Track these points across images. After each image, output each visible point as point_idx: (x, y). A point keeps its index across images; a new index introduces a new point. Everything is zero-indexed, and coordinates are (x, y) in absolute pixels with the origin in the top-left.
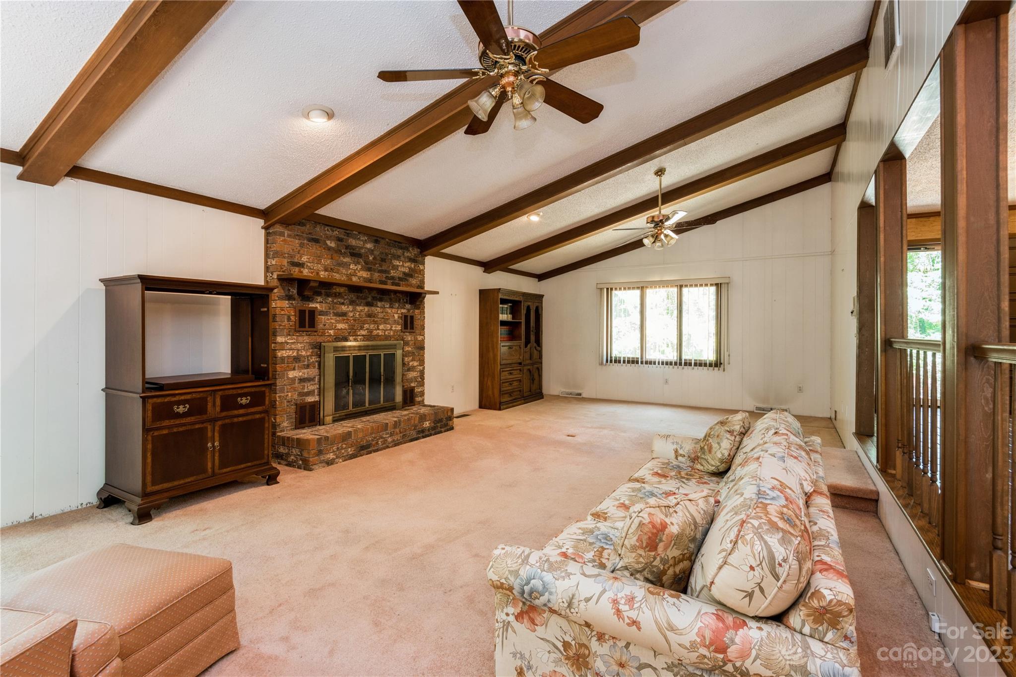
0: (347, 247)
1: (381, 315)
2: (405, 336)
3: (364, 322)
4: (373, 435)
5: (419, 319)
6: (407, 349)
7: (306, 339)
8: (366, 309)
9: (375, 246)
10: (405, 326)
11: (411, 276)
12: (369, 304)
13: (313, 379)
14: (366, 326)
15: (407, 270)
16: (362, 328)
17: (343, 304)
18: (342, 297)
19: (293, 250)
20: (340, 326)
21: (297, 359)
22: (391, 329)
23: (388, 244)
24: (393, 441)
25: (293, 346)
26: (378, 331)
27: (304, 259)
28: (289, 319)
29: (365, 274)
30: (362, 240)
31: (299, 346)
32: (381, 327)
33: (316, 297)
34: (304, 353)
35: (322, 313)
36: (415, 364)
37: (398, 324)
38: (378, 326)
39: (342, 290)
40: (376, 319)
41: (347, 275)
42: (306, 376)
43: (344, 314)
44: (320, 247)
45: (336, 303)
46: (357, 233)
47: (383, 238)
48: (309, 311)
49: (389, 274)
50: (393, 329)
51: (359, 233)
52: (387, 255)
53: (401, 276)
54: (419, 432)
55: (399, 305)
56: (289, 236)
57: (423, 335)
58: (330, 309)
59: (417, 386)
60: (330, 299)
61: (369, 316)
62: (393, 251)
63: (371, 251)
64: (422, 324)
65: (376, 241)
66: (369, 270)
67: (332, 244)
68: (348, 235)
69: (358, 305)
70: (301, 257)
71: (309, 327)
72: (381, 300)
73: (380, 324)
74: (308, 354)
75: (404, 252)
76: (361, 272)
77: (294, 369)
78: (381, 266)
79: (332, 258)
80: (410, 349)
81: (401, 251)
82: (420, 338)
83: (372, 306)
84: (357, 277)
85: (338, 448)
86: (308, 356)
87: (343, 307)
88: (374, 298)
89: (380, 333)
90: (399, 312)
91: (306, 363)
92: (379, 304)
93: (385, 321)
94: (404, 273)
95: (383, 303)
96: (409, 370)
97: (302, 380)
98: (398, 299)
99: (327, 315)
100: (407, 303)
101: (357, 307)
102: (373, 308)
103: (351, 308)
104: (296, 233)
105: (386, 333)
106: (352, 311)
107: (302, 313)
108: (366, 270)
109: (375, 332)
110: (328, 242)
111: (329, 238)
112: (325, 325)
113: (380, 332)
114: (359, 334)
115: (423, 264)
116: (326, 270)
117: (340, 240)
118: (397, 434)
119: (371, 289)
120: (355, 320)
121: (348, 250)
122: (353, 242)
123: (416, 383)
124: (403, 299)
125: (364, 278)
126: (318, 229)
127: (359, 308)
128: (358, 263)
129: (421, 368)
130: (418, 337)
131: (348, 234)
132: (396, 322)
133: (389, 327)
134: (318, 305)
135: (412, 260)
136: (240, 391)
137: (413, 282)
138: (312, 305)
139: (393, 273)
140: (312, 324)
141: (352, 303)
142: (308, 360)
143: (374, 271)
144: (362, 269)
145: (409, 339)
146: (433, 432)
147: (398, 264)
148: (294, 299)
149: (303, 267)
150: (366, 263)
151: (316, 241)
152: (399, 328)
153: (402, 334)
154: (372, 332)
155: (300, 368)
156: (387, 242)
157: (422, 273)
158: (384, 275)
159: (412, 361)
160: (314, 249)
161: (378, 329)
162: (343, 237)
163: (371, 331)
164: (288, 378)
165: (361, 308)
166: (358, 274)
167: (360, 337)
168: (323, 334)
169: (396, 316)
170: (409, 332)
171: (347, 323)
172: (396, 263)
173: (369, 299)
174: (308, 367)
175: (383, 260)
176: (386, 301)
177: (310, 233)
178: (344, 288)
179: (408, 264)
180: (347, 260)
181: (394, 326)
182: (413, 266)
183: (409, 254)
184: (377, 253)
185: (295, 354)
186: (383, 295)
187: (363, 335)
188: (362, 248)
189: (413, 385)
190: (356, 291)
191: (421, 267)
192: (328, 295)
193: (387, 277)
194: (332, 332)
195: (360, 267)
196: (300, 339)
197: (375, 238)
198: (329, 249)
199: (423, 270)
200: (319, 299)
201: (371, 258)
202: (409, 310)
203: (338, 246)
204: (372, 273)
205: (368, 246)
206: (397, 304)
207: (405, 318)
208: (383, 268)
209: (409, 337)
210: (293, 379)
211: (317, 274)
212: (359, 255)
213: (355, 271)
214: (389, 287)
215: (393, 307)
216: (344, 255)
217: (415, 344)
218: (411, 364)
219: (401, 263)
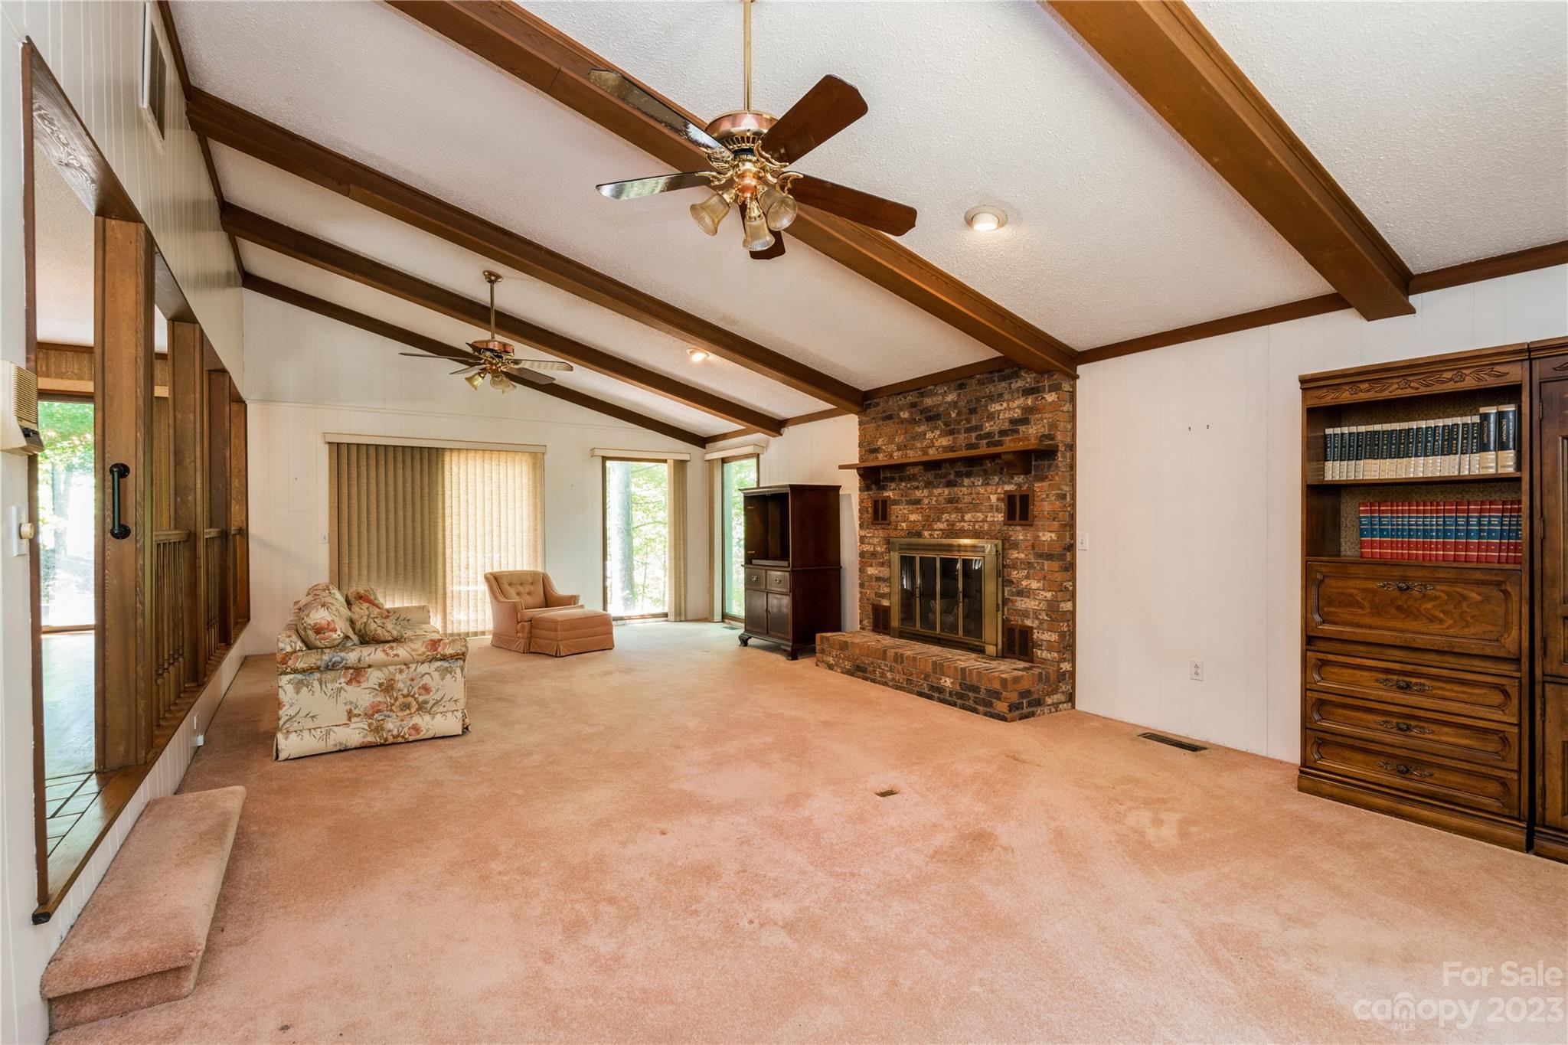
0: (922, 412)
1: (967, 499)
2: (1010, 533)
3: (943, 511)
5: (1043, 500)
6: (1016, 555)
7: (881, 533)
8: (946, 491)
9: (959, 395)
10: (1010, 516)
11: (1024, 421)
12: (950, 484)
14: (945, 516)
15: (1017, 414)
16: (939, 520)
17: (917, 488)
18: (917, 480)
20: (913, 517)
21: (874, 555)
22: (984, 521)
23: (980, 383)
25: (871, 541)
26: (962, 524)
27: (880, 442)
28: (868, 511)
29: (944, 441)
30: (941, 394)
31: (876, 541)
32: (968, 517)
33: (889, 484)
34: (880, 549)
35: (896, 502)
36: (1034, 585)
37: (997, 511)
38: (963, 517)
39: (916, 470)
40: (960, 506)
41: (922, 449)
42: (883, 576)
43: (918, 502)
44: (894, 422)
45: (909, 489)
46: (932, 387)
47: (970, 377)
48: (882, 501)
49: (982, 430)
50: (989, 519)
51: (935, 385)
53: (1006, 426)
54: (932, 688)
55: (1000, 479)
58: (902, 496)
59: (1038, 628)
60: (903, 484)
61: (950, 501)
62: (990, 389)
63: (954, 404)
65: (961, 386)
66: (952, 432)
67: (905, 415)
68: (922, 395)
69: (935, 487)
70: (877, 441)
71: (882, 519)
72: (968, 475)
73: (967, 513)
74: (883, 550)
75: (1010, 384)
76: (939, 440)
77: (872, 566)
78: (968, 421)
79: (906, 432)
80: (1022, 556)
81: (1003, 384)
83: (955, 486)
84: (934, 449)
86: (883, 554)
87: (917, 492)
88: (958, 474)
89: (966, 526)
90: (999, 491)
91: (882, 561)
92: (966, 481)
93: (975, 507)
94: (1013, 422)
95: (972, 479)
96: (1020, 593)
97: (878, 579)
98: (998, 470)
99: (899, 504)
100: (1017, 472)
102: (956, 489)
103: (926, 492)
104: (872, 416)
105: (977, 527)
106: (927, 497)
107: (877, 504)
108: (947, 435)
109: (959, 525)
110: (901, 414)
111: (901, 409)
112: (897, 517)
113: (965, 524)
114: (935, 527)
116: (898, 448)
117: (913, 405)
119: (953, 461)
120: (931, 509)
121: (923, 415)
122: (928, 401)
123: (1037, 622)
125: (943, 447)
126: (890, 402)
127: (936, 492)
128: (936, 428)
129: (1049, 595)
130: (1041, 534)
131: (922, 393)
132: (990, 508)
133: (980, 516)
134: (891, 494)
135: (1027, 392)
137: (1031, 431)
138: (886, 494)
139: (988, 427)
140: (885, 516)
141: (929, 485)
142: (884, 558)
144: (940, 436)
145: (1021, 537)
146: (959, 702)
147: (998, 407)
148: (872, 489)
149: (878, 452)
150: (947, 425)
151: (889, 417)
152: (1001, 517)
153: (1005, 528)
154: (953, 525)
155: (877, 565)
156: (979, 380)
158: (974, 435)
159: (1027, 577)
160: (889, 428)
161: (963, 520)
162: (917, 400)
163: (951, 524)
164: (868, 575)
165: (939, 491)
166: (937, 444)
167: (937, 532)
168: (896, 528)
169: (994, 498)
170: (1021, 525)
171: (921, 512)
172: (995, 407)
173: (952, 477)
174: (882, 565)
175: (973, 411)
176: (977, 475)
177: (883, 411)
178: (920, 467)
179: (1020, 402)
180: (922, 429)
181: (990, 514)
182: (1029, 402)
183: (1020, 383)
184: (961, 404)
185: (872, 549)
186: (972, 465)
187: (941, 530)
189: (1028, 623)
190: (936, 469)
192: (901, 480)
193: (979, 437)
194: (905, 525)
195: (938, 433)
196: (877, 533)
197: (959, 382)
198: (902, 421)
200: (893, 485)
201: (953, 415)
202: (1019, 485)
203: (911, 414)
204: (956, 436)
205: (950, 398)
206: (997, 479)
207: (1010, 499)
208: (974, 423)
209: (1019, 534)
210: (870, 576)
211: (891, 456)
212: (937, 417)
213: (932, 440)
214: (983, 449)
215: (988, 484)
216: (918, 423)
217: (1033, 547)
218: (1024, 583)
219: (1005, 404)
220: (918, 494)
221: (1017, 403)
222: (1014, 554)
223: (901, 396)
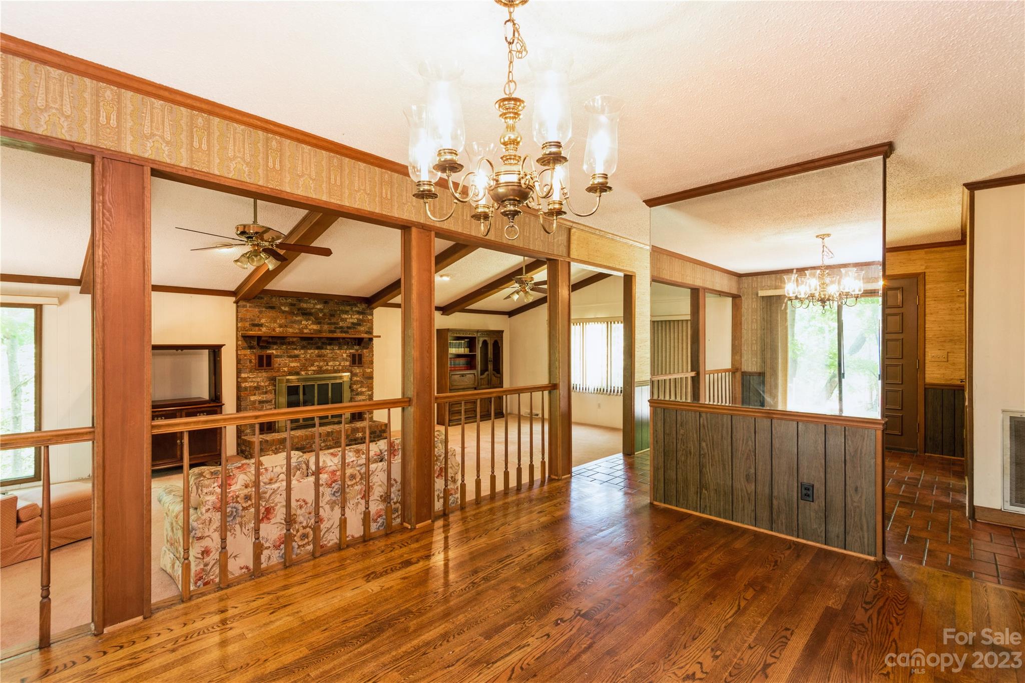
0: (299, 310)
1: (330, 355)
2: (353, 370)
3: (315, 361)
4: (308, 441)
5: (367, 357)
7: (264, 374)
8: (317, 351)
9: (324, 307)
10: (354, 362)
11: (359, 325)
12: (318, 348)
13: (270, 401)
14: (316, 364)
15: (355, 321)
16: (312, 365)
17: (296, 349)
18: (295, 345)
19: (254, 316)
20: (292, 365)
21: (257, 388)
22: (339, 365)
23: (337, 304)
24: (326, 445)
25: (254, 380)
26: (327, 367)
27: (263, 321)
28: (251, 362)
29: (315, 327)
30: (313, 303)
31: (259, 379)
32: (330, 364)
33: (272, 346)
34: (262, 384)
35: (277, 356)
36: (364, 390)
37: (347, 361)
38: (327, 364)
39: (295, 339)
40: (325, 358)
41: (299, 329)
42: (264, 399)
43: (297, 356)
44: (276, 311)
45: (290, 349)
46: (308, 299)
47: (332, 300)
48: (266, 356)
49: (338, 325)
50: (342, 364)
51: (310, 298)
52: (335, 311)
53: (350, 325)
56: (250, 307)
57: (372, 368)
58: (284, 353)
60: (284, 347)
61: (319, 356)
62: (342, 308)
63: (321, 310)
64: (370, 359)
65: (326, 302)
66: (319, 323)
67: (287, 309)
68: (300, 301)
69: (309, 349)
70: (260, 320)
71: (267, 366)
72: (330, 344)
73: (330, 362)
74: (266, 384)
75: (352, 308)
76: (312, 326)
77: (255, 395)
78: (330, 320)
79: (286, 318)
80: (358, 379)
81: (349, 307)
82: (369, 370)
83: (322, 349)
84: (308, 330)
85: (276, 448)
86: (266, 386)
87: (295, 351)
88: (323, 343)
89: (329, 368)
90: (347, 352)
91: (264, 390)
92: (329, 347)
93: (334, 359)
94: (353, 323)
95: (332, 347)
96: (357, 394)
97: (261, 402)
98: (346, 343)
99: (281, 358)
100: (355, 345)
101: (308, 351)
102: (323, 351)
103: (302, 351)
104: (256, 304)
105: (335, 368)
106: (303, 354)
107: (261, 358)
108: (316, 324)
109: (325, 368)
110: (283, 308)
111: (283, 304)
112: (280, 364)
114: (309, 369)
115: (372, 315)
116: (280, 326)
117: (292, 305)
118: (330, 441)
119: (321, 338)
120: (306, 360)
121: (300, 311)
122: (304, 305)
124: (352, 343)
125: (314, 330)
126: (274, 300)
127: (310, 351)
128: (309, 320)
129: (370, 393)
130: (367, 369)
132: (344, 359)
133: (337, 363)
134: (274, 352)
135: (359, 313)
136: (199, 410)
137: (362, 329)
138: (269, 352)
139: (341, 324)
140: (269, 364)
141: (303, 348)
142: (266, 389)
143: (324, 324)
144: (313, 323)
145: (358, 371)
147: (346, 316)
148: (255, 348)
149: (262, 326)
150: (316, 319)
151: (272, 308)
152: (348, 363)
153: (350, 368)
155: (260, 394)
157: (371, 321)
158: (333, 326)
159: (360, 387)
160: (272, 313)
161: (327, 365)
162: (295, 302)
163: (321, 367)
164: (250, 401)
165: (312, 351)
166: (309, 327)
167: (310, 372)
168: (279, 371)
169: (345, 355)
170: (358, 366)
171: (299, 362)
173: (319, 345)
174: (266, 393)
175: (332, 315)
176: (334, 345)
177: (267, 303)
178: (297, 338)
180: (299, 318)
181: (342, 362)
182: (361, 317)
183: (357, 309)
184: (326, 311)
185: (255, 385)
186: (331, 341)
187: (313, 370)
188: (312, 309)
190: (308, 341)
191: (370, 317)
192: (282, 344)
193: (335, 328)
194: (286, 369)
195: (311, 322)
196: (260, 375)
198: (284, 312)
199: (372, 320)
200: (275, 347)
202: (357, 350)
203: (291, 309)
204: (322, 325)
205: (318, 307)
206: (346, 347)
207: (354, 356)
208: (332, 321)
209: (357, 370)
210: (254, 402)
211: (274, 330)
212: (310, 314)
213: (306, 325)
214: (338, 335)
215: (341, 349)
216: (297, 315)
217: (363, 375)
218: (359, 390)
219: (350, 316)
220: (296, 352)
221: (355, 316)
222: (355, 379)
223: (283, 298)
